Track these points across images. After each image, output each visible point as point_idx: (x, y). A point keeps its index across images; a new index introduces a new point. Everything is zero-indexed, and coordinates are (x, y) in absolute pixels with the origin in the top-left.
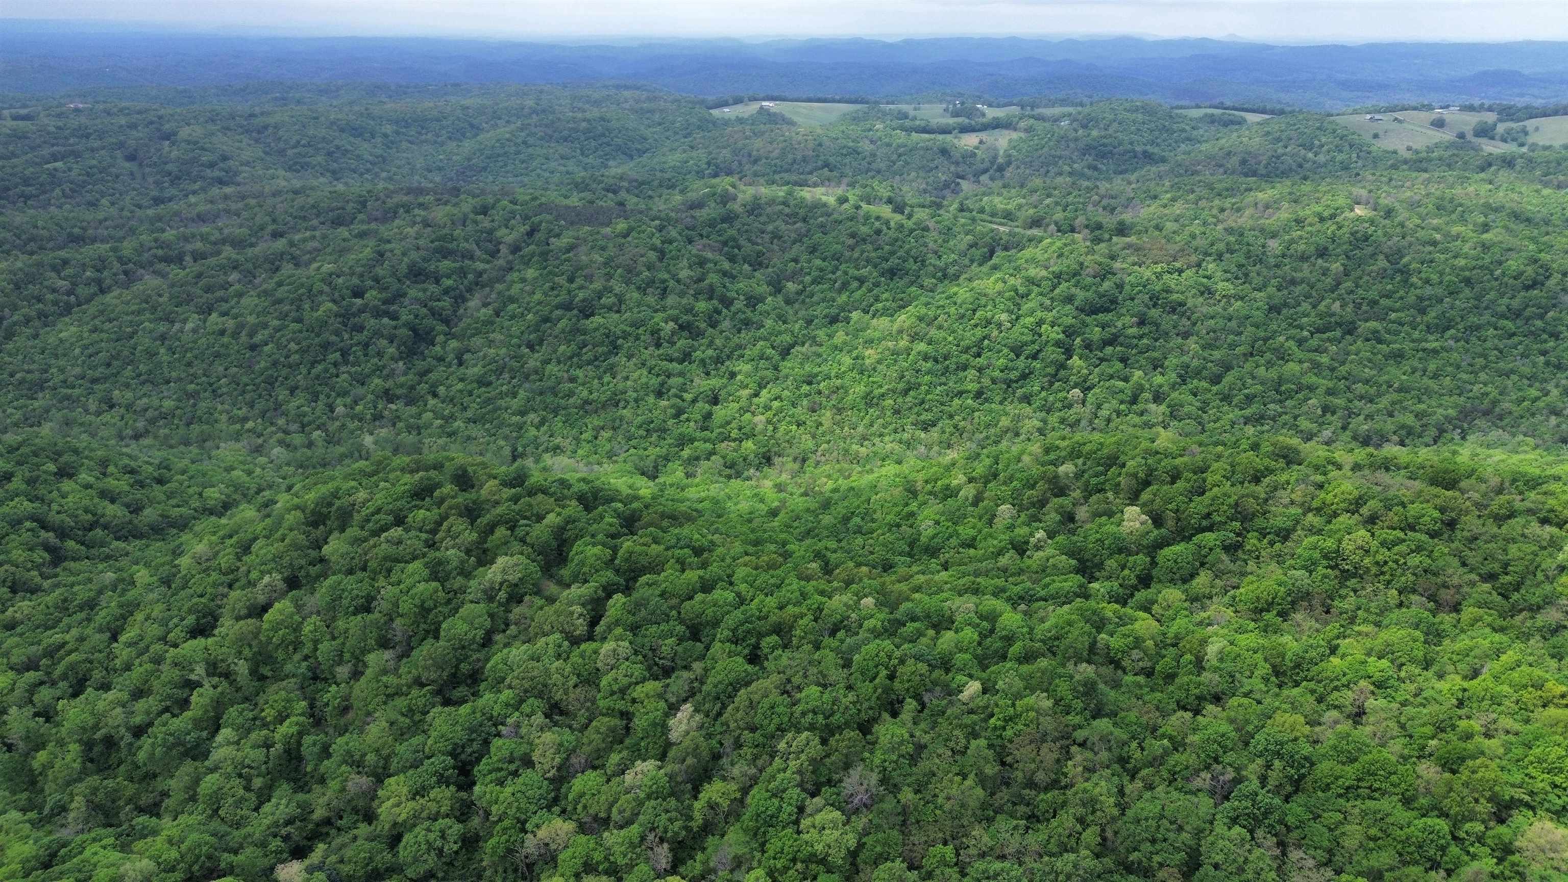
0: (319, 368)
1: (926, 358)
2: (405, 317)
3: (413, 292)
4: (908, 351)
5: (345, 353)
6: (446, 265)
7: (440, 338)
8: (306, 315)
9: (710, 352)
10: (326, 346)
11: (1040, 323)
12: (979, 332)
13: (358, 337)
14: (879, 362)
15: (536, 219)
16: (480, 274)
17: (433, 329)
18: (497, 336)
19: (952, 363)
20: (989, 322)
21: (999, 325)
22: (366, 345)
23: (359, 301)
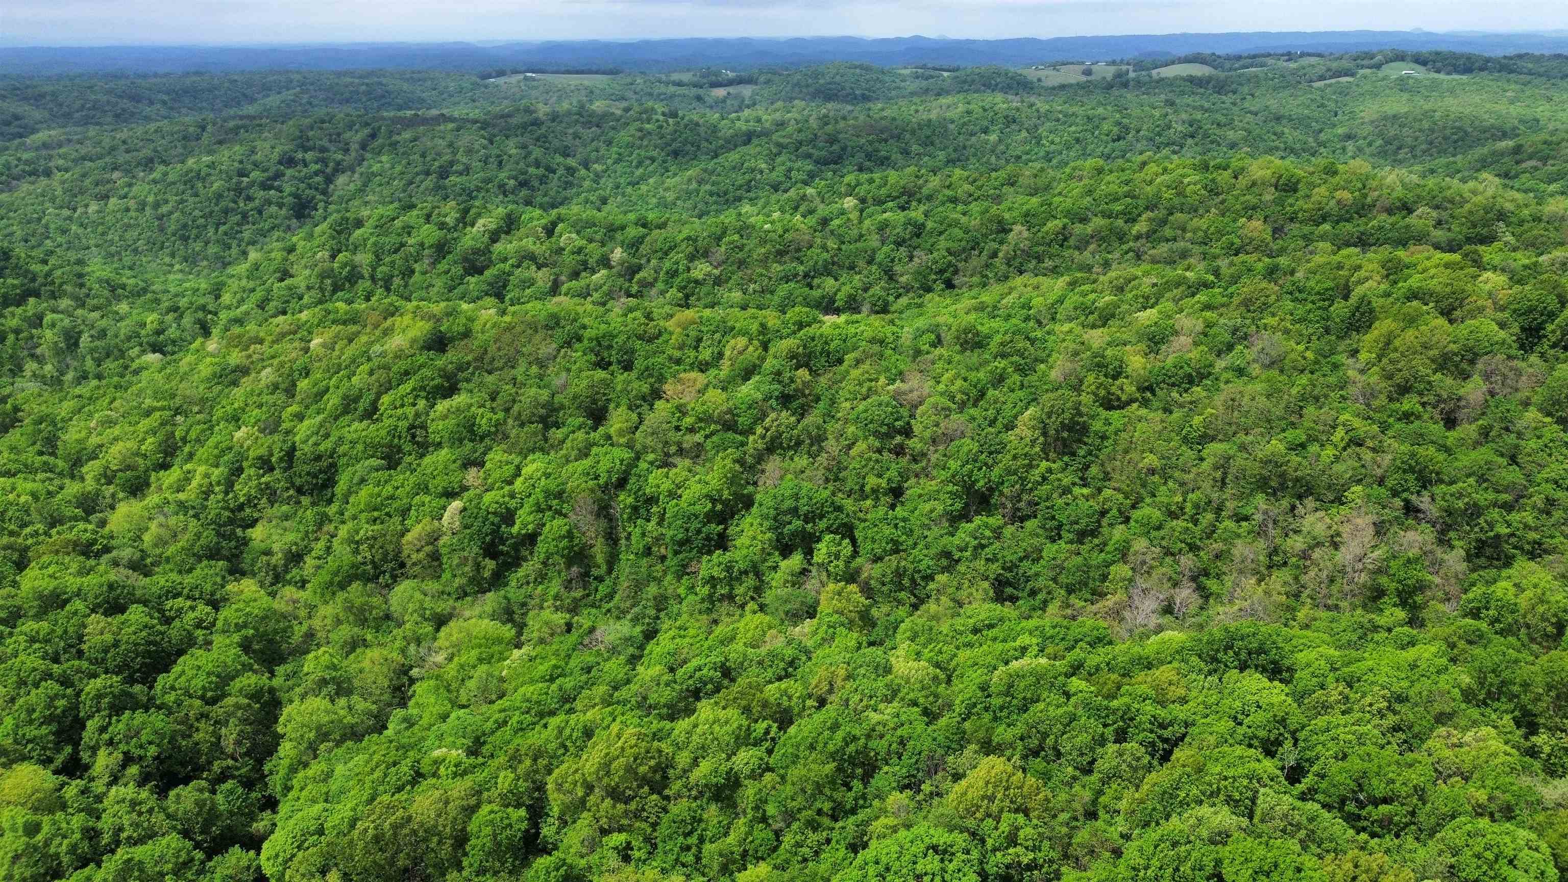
0: (222, 228)
1: (711, 195)
2: (288, 189)
3: (289, 172)
4: (697, 191)
5: (245, 216)
6: (309, 156)
7: (321, 205)
8: (202, 191)
9: (546, 199)
10: (226, 212)
11: (790, 170)
12: (747, 177)
13: (251, 205)
14: (678, 198)
15: (376, 125)
16: (338, 163)
17: (313, 198)
18: (371, 198)
19: (730, 196)
20: (753, 170)
21: (761, 172)
22: (260, 213)
23: (245, 179)
